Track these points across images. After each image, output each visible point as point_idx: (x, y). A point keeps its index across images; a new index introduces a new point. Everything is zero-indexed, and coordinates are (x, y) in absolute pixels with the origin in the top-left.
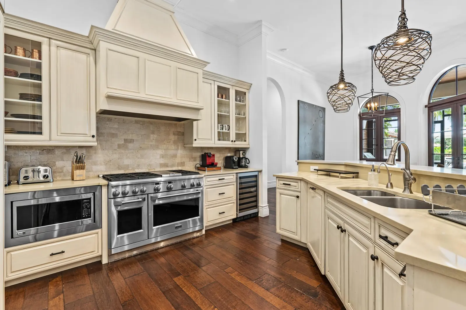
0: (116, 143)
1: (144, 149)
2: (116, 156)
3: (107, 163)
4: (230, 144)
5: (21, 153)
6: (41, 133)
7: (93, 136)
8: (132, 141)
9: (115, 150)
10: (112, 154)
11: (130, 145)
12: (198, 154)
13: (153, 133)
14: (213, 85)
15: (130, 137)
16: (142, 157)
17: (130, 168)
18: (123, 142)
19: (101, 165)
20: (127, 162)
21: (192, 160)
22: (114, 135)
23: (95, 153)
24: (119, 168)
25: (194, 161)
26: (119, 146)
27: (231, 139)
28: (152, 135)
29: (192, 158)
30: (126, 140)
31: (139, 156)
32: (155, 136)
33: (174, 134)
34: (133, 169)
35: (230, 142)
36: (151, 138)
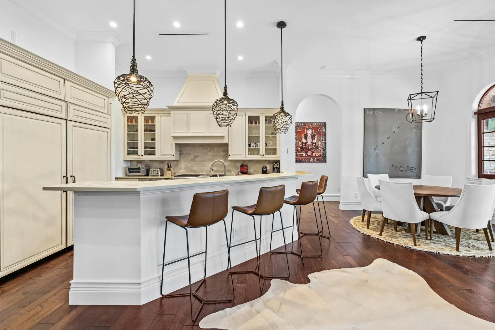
0: (190, 158)
1: (204, 161)
2: (190, 165)
3: (186, 168)
4: (260, 158)
5: (154, 163)
6: (155, 155)
7: (173, 155)
8: (198, 157)
9: (189, 162)
10: (188, 164)
11: (197, 159)
12: (239, 165)
13: (210, 151)
14: (244, 117)
15: (197, 154)
16: (203, 165)
17: (197, 172)
18: (193, 158)
19: (183, 169)
20: (195, 168)
21: (236, 168)
22: (189, 154)
23: (180, 163)
24: (192, 171)
25: (237, 169)
26: (192, 160)
27: (260, 154)
28: (209, 153)
29: (236, 167)
30: (194, 156)
31: (202, 165)
32: (211, 153)
33: (223, 152)
34: (198, 172)
35: (259, 156)
36: (209, 155)
